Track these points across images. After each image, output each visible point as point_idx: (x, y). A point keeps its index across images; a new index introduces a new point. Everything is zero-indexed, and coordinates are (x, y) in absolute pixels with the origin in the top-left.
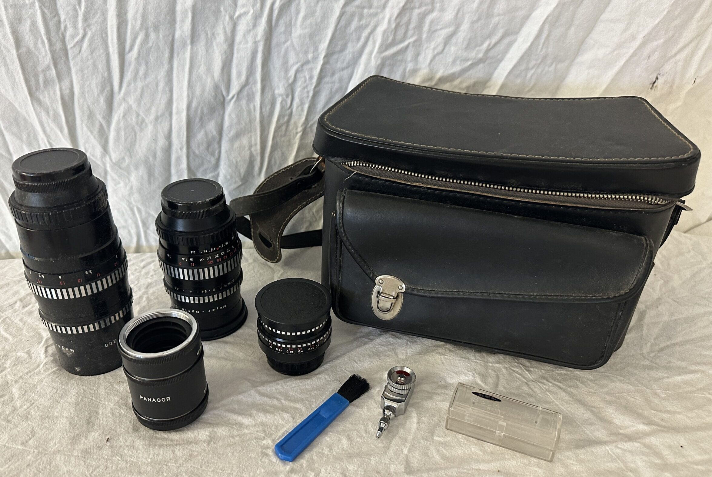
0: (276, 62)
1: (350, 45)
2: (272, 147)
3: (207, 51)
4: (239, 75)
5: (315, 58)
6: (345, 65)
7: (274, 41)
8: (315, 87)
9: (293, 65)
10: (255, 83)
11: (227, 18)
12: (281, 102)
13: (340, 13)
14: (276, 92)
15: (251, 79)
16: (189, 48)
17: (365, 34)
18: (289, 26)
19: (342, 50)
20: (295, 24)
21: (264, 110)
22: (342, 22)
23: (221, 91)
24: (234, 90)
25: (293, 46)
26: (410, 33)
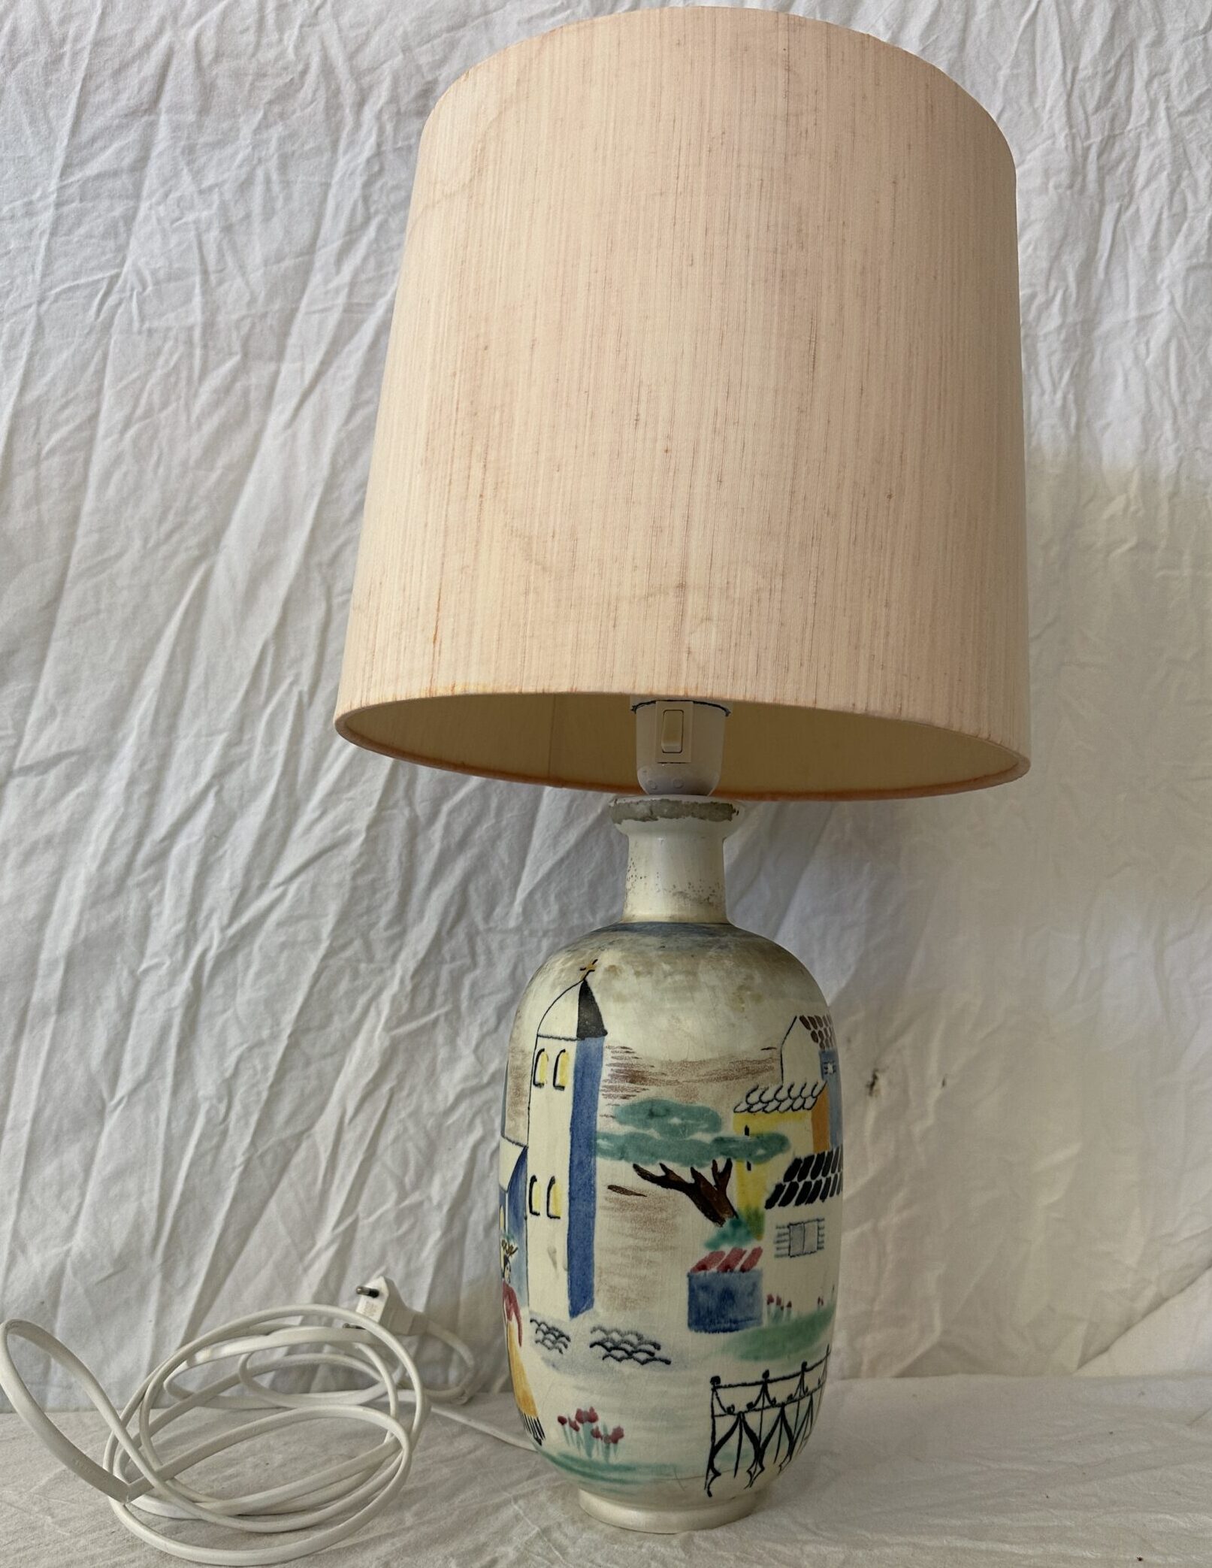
0: (205, 1042)
1: (336, 1018)
2: (183, 1195)
3: (84, 1024)
4: (135, 1063)
5: (274, 1037)
6: (328, 1049)
7: (204, 1010)
8: (272, 1086)
9: (236, 1047)
10: (163, 1077)
11: (125, 973)
12: (208, 1112)
13: (318, 967)
14: (201, 1093)
15: (156, 1073)
16: (53, 1019)
17: (362, 1000)
18: (232, 988)
19: (323, 1026)
20: (242, 985)
21: (174, 1125)
22: (323, 981)
23: (100, 1091)
24: (123, 1089)
25: (237, 1018)
26: (440, 999)
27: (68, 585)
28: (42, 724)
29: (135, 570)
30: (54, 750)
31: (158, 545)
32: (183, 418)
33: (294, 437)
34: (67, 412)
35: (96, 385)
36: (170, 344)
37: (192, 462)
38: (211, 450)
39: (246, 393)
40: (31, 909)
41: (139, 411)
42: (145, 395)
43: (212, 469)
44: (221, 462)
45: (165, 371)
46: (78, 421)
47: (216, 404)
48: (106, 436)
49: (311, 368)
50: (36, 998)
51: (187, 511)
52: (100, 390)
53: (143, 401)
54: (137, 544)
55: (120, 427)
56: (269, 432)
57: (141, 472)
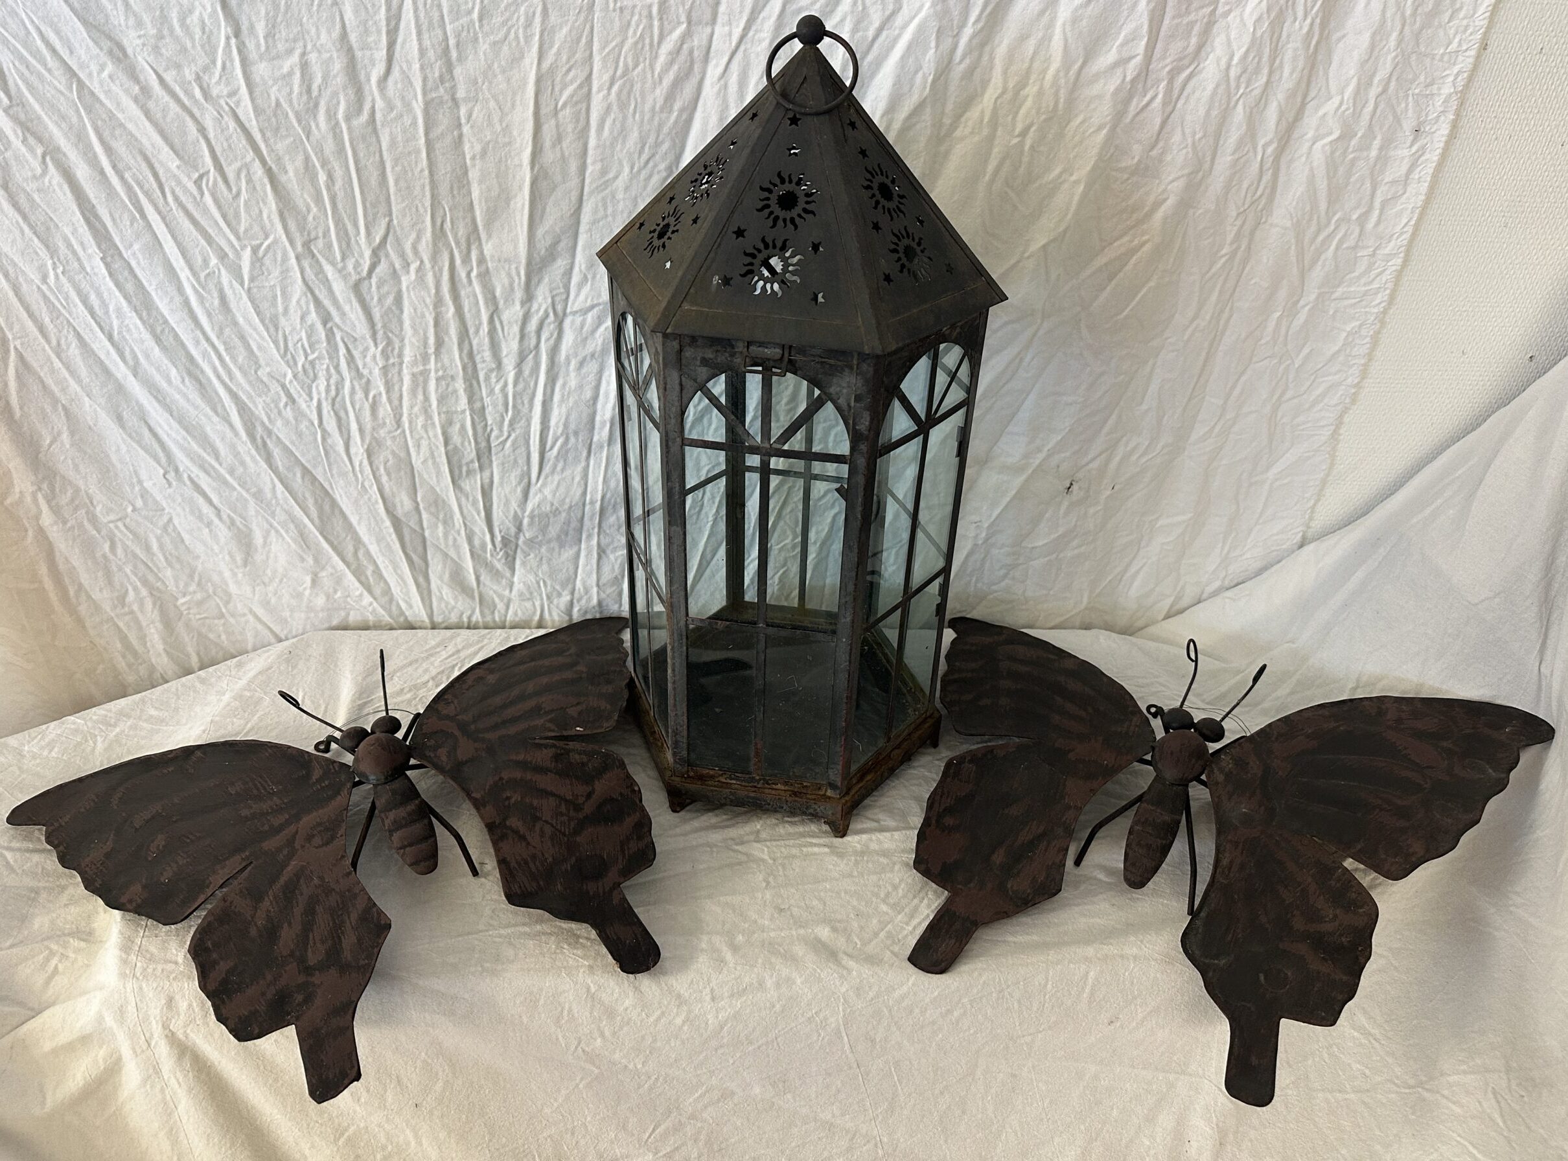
27: (585, 198)
28: (580, 286)
29: (627, 189)
30: (589, 303)
31: (639, 171)
32: (649, 76)
33: (726, 86)
34: (572, 74)
35: (588, 52)
36: (636, 18)
37: (657, 108)
38: (670, 98)
39: (691, 52)
40: (588, 394)
41: (619, 72)
42: (622, 59)
43: (671, 111)
44: (677, 106)
45: (635, 39)
46: (579, 82)
47: (671, 63)
48: (599, 91)
49: (737, 32)
50: (595, 439)
51: (657, 144)
52: (591, 55)
53: (621, 64)
54: (627, 170)
55: (607, 84)
56: (708, 82)
57: (625, 118)
